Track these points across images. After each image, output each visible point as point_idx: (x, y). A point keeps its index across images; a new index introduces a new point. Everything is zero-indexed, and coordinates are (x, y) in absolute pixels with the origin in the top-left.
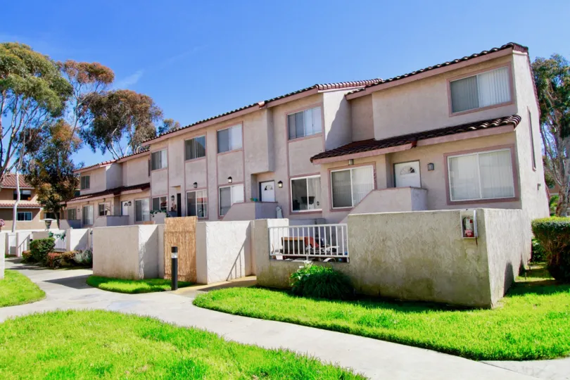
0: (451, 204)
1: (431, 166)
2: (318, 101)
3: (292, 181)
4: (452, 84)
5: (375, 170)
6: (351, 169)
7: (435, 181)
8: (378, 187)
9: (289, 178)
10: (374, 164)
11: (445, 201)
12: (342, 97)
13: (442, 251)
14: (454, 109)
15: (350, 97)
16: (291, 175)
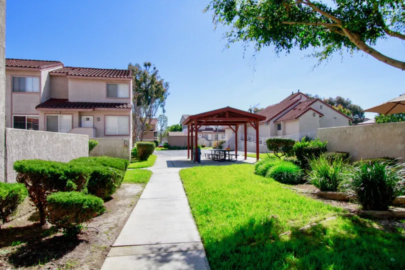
0: (105, 135)
1: (99, 119)
2: (38, 74)
3: (14, 117)
4: (108, 84)
5: (72, 118)
6: (59, 115)
7: (100, 125)
8: (74, 126)
9: (12, 114)
10: (72, 114)
11: (103, 134)
12: (48, 73)
13: (118, 150)
14: (108, 96)
15: (51, 74)
16: (13, 113)
